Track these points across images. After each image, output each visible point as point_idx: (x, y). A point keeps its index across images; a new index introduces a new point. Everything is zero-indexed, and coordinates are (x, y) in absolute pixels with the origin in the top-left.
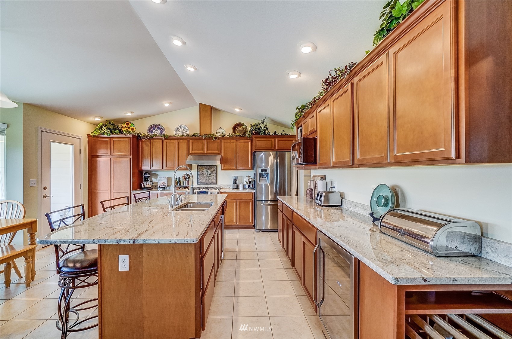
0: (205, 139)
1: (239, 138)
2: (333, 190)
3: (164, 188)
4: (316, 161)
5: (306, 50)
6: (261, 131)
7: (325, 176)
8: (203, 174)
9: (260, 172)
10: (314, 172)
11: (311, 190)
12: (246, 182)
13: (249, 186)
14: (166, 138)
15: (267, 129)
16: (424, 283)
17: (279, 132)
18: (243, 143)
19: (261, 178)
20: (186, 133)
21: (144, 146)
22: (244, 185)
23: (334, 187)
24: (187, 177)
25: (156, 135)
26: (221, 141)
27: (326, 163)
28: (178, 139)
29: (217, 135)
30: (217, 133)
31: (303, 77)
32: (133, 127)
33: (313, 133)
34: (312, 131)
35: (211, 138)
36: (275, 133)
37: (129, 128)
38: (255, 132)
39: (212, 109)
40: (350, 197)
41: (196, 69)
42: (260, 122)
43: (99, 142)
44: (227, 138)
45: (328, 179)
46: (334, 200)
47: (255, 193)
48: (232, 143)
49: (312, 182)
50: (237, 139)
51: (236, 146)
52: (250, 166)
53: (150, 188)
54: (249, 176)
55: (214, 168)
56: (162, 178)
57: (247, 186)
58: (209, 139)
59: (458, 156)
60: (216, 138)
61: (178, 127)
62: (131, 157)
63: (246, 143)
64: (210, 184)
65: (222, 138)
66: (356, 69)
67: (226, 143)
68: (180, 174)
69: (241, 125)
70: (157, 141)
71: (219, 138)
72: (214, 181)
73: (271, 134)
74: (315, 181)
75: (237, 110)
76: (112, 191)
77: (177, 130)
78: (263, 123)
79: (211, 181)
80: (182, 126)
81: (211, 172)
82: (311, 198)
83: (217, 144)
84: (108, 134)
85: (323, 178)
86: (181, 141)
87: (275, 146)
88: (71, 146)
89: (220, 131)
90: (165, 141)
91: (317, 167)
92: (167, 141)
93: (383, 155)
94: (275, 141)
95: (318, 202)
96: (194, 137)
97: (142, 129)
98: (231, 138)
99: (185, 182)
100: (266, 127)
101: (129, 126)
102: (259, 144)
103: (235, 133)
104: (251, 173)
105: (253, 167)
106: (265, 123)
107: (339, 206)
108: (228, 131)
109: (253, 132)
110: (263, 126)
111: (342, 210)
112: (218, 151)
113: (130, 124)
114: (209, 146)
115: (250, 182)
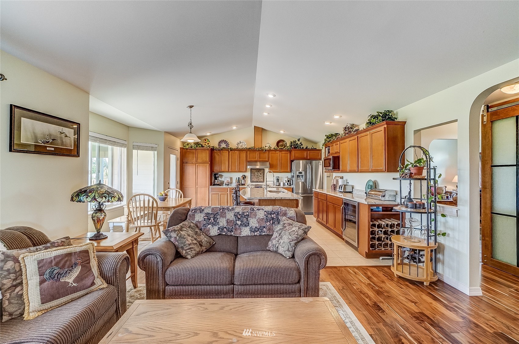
0: (258, 151)
1: (281, 150)
2: (348, 184)
3: (228, 185)
4: (339, 168)
5: (337, 117)
6: (298, 146)
7: (343, 177)
8: (255, 176)
9: (298, 174)
10: (335, 174)
11: (334, 185)
12: (286, 181)
13: (288, 184)
14: (232, 150)
15: (302, 145)
16: (375, 204)
17: (310, 147)
18: (284, 154)
19: (298, 178)
20: (244, 147)
21: (216, 155)
22: (284, 183)
23: (348, 183)
24: (244, 177)
25: (224, 148)
26: (269, 152)
27: (345, 170)
28: (240, 151)
29: (266, 148)
30: (266, 147)
31: (332, 124)
32: (208, 142)
33: (337, 153)
34: (337, 152)
35: (263, 150)
36: (307, 147)
37: (206, 143)
38: (294, 147)
39: (263, 130)
40: (356, 187)
41: (269, 113)
42: (297, 140)
43: (188, 152)
44: (273, 150)
45: (344, 179)
46: (349, 189)
47: (293, 188)
48: (276, 154)
49: (335, 180)
50: (280, 151)
51: (279, 156)
52: (289, 170)
53: (219, 184)
54: (288, 177)
55: (262, 171)
56: (226, 177)
57: (286, 184)
58: (261, 150)
59: (385, 171)
60: (266, 150)
61: (239, 142)
62: (210, 163)
63: (286, 154)
64: (260, 182)
65: (270, 150)
66: (359, 132)
67: (272, 154)
68: (240, 175)
69: (283, 141)
70: (225, 152)
71: (268, 150)
72: (262, 180)
73: (305, 148)
74: (337, 180)
75: (282, 132)
76: (196, 186)
77: (238, 144)
78: (299, 140)
79: (260, 180)
80: (242, 141)
81: (261, 174)
82: (335, 190)
83: (266, 155)
84: (194, 147)
85: (342, 178)
86: (242, 152)
87: (307, 156)
88: (175, 156)
89: (268, 145)
90: (230, 152)
91: (340, 172)
92: (232, 152)
93: (368, 168)
94: (307, 153)
95: (340, 190)
96: (250, 150)
97: (214, 143)
98: (275, 150)
99: (243, 180)
100: (301, 143)
101: (206, 141)
102: (297, 155)
103: (278, 146)
104: (289, 175)
105: (291, 171)
106: (300, 141)
107: (351, 192)
108: (273, 146)
109: (293, 146)
110: (299, 143)
111: (352, 194)
112: (267, 159)
113: (207, 140)
114: (260, 155)
115: (288, 181)
